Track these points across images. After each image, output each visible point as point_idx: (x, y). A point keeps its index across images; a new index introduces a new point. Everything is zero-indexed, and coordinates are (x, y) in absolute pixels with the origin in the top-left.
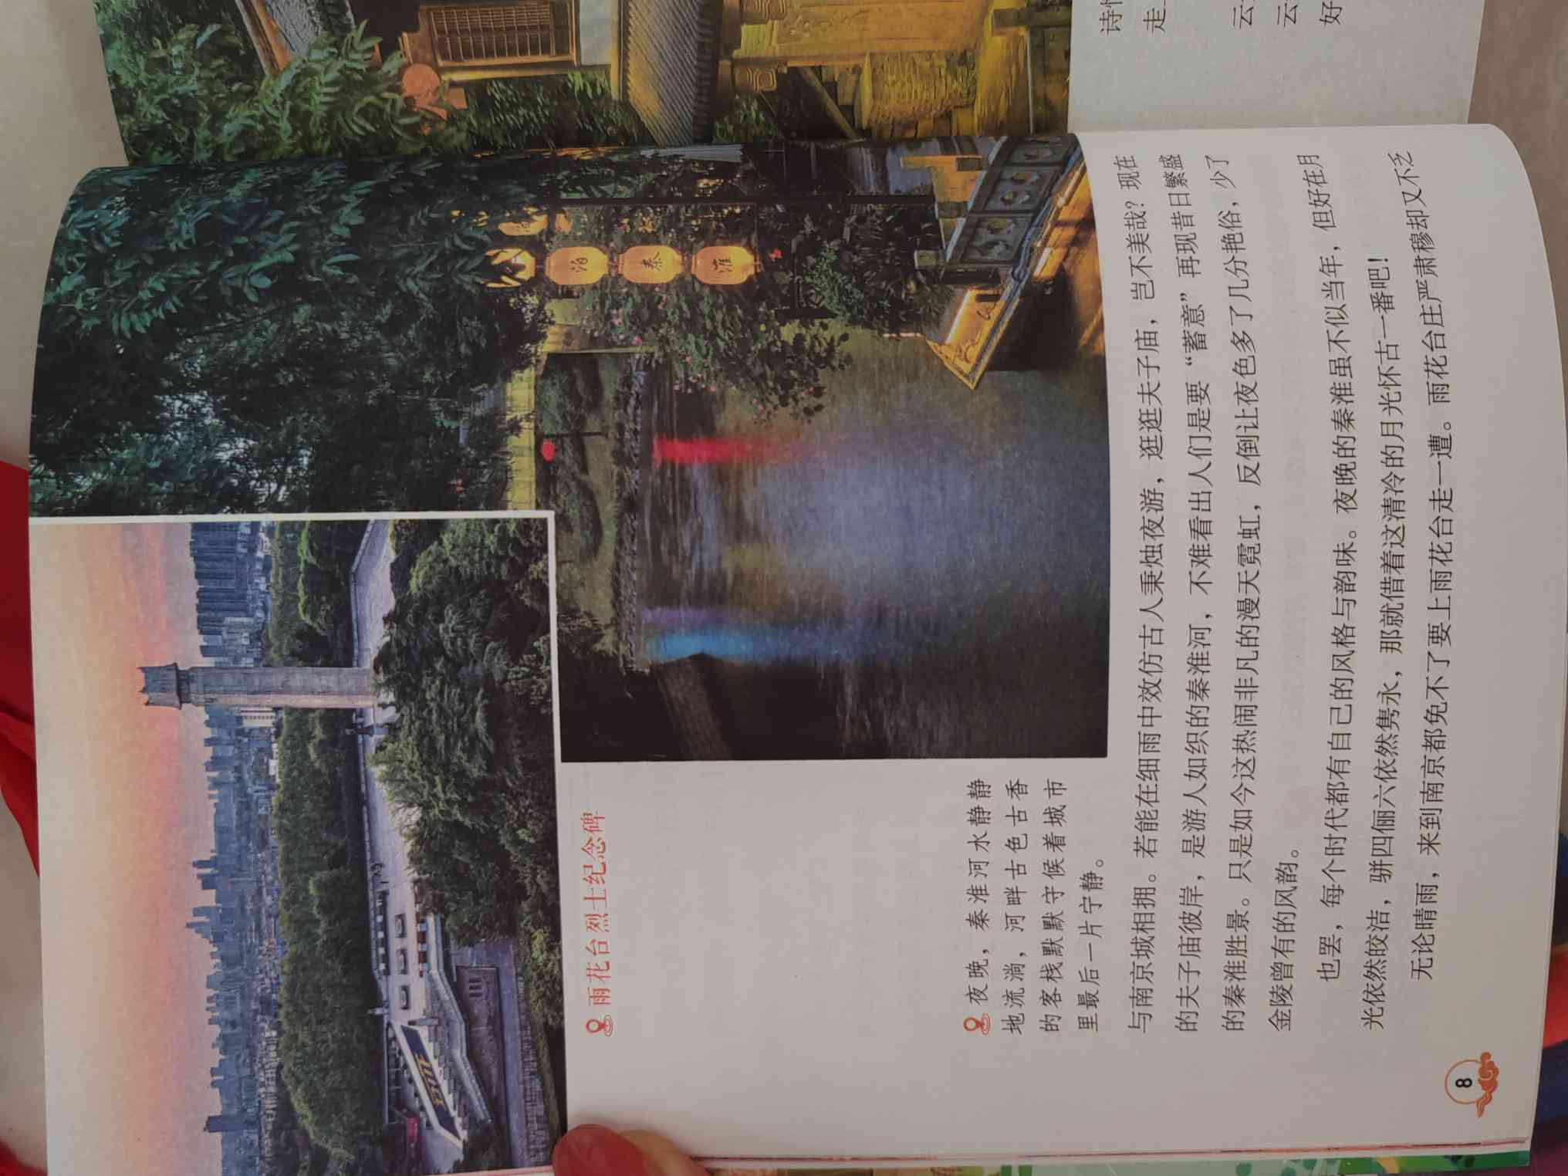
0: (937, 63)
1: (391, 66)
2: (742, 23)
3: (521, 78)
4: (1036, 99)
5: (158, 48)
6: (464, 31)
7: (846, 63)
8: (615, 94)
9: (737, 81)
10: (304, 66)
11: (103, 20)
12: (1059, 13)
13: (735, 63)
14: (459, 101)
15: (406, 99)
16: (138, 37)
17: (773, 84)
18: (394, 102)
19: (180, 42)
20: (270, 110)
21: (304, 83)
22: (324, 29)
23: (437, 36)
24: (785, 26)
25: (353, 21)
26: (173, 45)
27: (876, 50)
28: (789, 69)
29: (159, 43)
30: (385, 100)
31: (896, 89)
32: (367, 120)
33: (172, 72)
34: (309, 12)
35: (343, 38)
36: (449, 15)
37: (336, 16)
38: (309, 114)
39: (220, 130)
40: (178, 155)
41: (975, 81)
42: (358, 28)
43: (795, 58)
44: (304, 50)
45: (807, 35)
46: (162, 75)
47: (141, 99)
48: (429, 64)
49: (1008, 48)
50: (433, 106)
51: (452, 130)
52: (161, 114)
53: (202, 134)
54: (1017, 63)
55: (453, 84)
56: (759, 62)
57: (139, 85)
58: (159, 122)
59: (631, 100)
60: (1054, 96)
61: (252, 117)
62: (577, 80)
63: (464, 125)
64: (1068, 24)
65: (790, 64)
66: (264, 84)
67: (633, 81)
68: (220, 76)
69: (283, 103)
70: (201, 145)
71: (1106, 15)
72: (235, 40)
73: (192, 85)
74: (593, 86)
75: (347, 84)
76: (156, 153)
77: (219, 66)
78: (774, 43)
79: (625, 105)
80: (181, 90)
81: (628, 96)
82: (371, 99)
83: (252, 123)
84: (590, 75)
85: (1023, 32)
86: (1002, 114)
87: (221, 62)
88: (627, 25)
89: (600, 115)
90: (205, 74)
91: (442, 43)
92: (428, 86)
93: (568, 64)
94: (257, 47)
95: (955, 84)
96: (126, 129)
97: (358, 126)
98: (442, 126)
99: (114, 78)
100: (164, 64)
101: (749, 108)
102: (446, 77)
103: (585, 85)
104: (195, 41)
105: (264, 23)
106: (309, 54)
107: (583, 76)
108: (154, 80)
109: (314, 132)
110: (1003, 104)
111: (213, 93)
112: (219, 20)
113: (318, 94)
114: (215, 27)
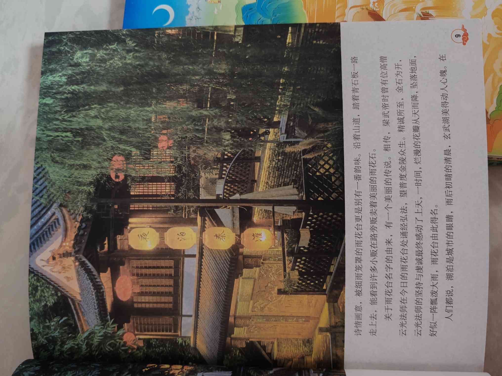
0: (299, 342)
1: (120, 332)
2: (235, 327)
3: (162, 339)
4: (333, 354)
5: (47, 322)
6: (144, 324)
7: (269, 341)
8: (192, 345)
9: (232, 344)
10: (92, 331)
11: (31, 313)
12: (340, 329)
13: (232, 339)
14: (141, 344)
15: (124, 342)
16: (42, 319)
17: (244, 346)
18: (120, 343)
19: (54, 321)
20: (80, 342)
21: (92, 335)
22: (100, 320)
23: (135, 325)
24: (249, 328)
25: (109, 319)
26: (52, 322)
27: (279, 337)
28: (250, 341)
29: (48, 321)
30: (117, 342)
31: (286, 349)
32: (111, 347)
33: (51, 329)
34: (96, 315)
35: (106, 323)
36: (140, 320)
37: (104, 317)
38: (92, 344)
39: (64, 347)
40: (49, 353)
41: (312, 348)
42: (111, 321)
43: (252, 338)
44: (93, 326)
45: (256, 332)
46: (47, 330)
47: (40, 336)
48: (132, 332)
49: (323, 338)
50: (132, 344)
51: (138, 352)
52: (45, 341)
53: (58, 347)
54: (326, 343)
55: (139, 339)
56: (240, 339)
57: (40, 332)
58: (44, 343)
59: (197, 347)
60: (339, 353)
61: (74, 344)
62: (180, 340)
63: (142, 351)
64: (344, 332)
65: (250, 340)
66: (79, 335)
67: (198, 342)
68: (65, 332)
69: (85, 341)
70: (57, 350)
71: (356, 330)
72: (71, 322)
73: (56, 334)
74: (185, 342)
75: (105, 336)
76: (42, 352)
77: (65, 329)
78: (245, 333)
79: (195, 348)
80: (53, 335)
81: (196, 346)
82: (113, 341)
83: (74, 346)
84: (185, 339)
85: (328, 334)
86: (322, 358)
87: (66, 328)
88: (197, 326)
89: (187, 351)
90: (61, 331)
91: (137, 327)
92: (131, 339)
93: (177, 336)
94: (78, 324)
95: (306, 349)
96: (34, 344)
97: (108, 348)
98: (135, 350)
99: (32, 330)
100: (49, 327)
101: (236, 352)
102: (137, 337)
103: (182, 342)
104: (59, 321)
105: (81, 317)
106: (94, 327)
107: (182, 339)
108: (45, 331)
109: (93, 349)
110: (322, 355)
111: (62, 337)
112: (67, 316)
113: (96, 339)
114: (66, 318)
